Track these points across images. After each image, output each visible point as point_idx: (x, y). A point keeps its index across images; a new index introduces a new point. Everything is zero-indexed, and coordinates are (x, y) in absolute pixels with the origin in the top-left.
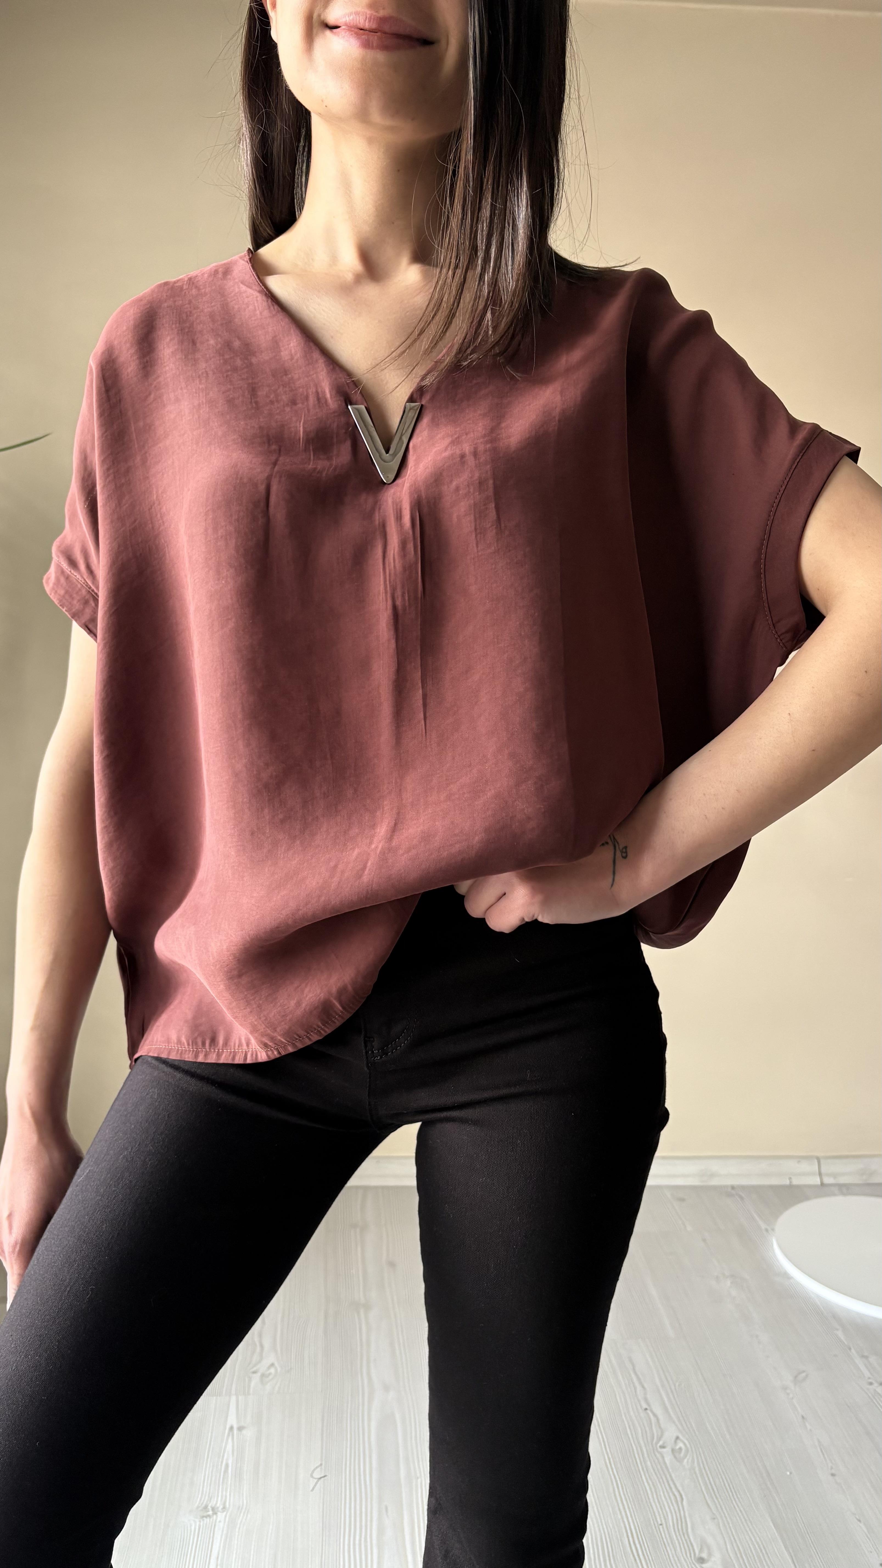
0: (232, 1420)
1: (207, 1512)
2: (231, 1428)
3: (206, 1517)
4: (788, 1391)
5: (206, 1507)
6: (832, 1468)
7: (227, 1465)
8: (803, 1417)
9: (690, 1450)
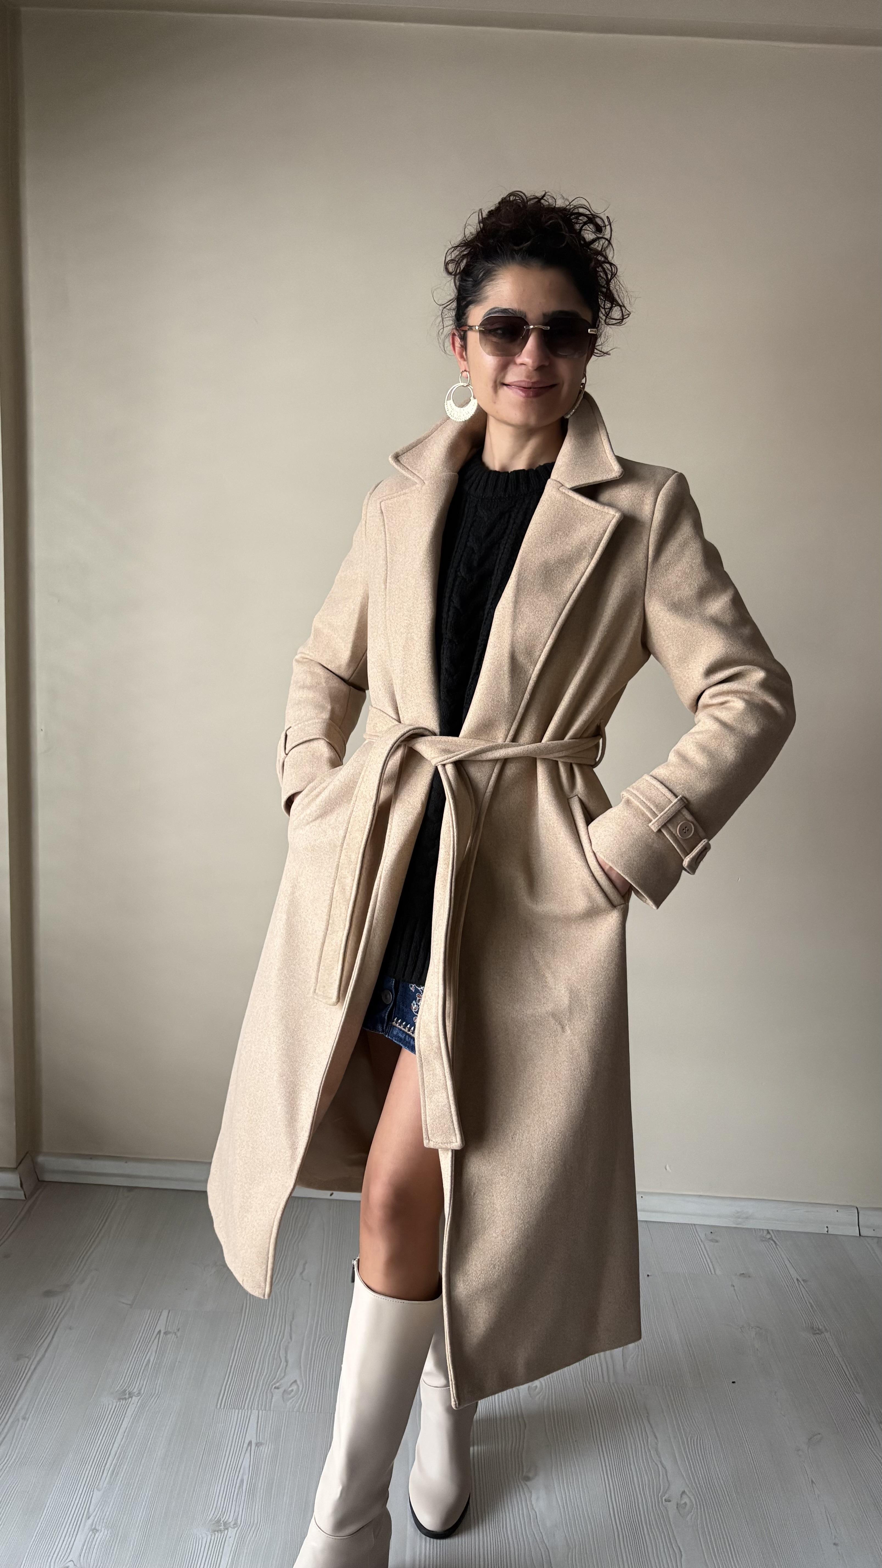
0: (251, 1436)
1: (219, 1526)
2: (250, 1443)
3: (218, 1531)
4: (800, 1453)
5: (219, 1521)
6: (835, 1537)
7: (242, 1481)
8: (812, 1481)
9: (695, 1506)
